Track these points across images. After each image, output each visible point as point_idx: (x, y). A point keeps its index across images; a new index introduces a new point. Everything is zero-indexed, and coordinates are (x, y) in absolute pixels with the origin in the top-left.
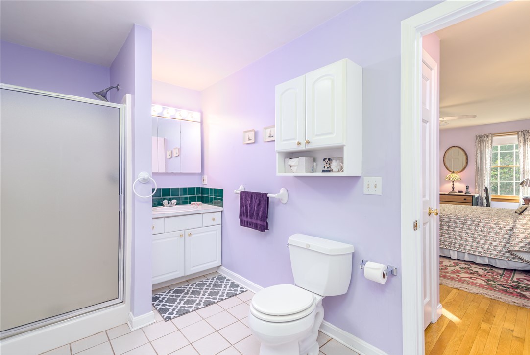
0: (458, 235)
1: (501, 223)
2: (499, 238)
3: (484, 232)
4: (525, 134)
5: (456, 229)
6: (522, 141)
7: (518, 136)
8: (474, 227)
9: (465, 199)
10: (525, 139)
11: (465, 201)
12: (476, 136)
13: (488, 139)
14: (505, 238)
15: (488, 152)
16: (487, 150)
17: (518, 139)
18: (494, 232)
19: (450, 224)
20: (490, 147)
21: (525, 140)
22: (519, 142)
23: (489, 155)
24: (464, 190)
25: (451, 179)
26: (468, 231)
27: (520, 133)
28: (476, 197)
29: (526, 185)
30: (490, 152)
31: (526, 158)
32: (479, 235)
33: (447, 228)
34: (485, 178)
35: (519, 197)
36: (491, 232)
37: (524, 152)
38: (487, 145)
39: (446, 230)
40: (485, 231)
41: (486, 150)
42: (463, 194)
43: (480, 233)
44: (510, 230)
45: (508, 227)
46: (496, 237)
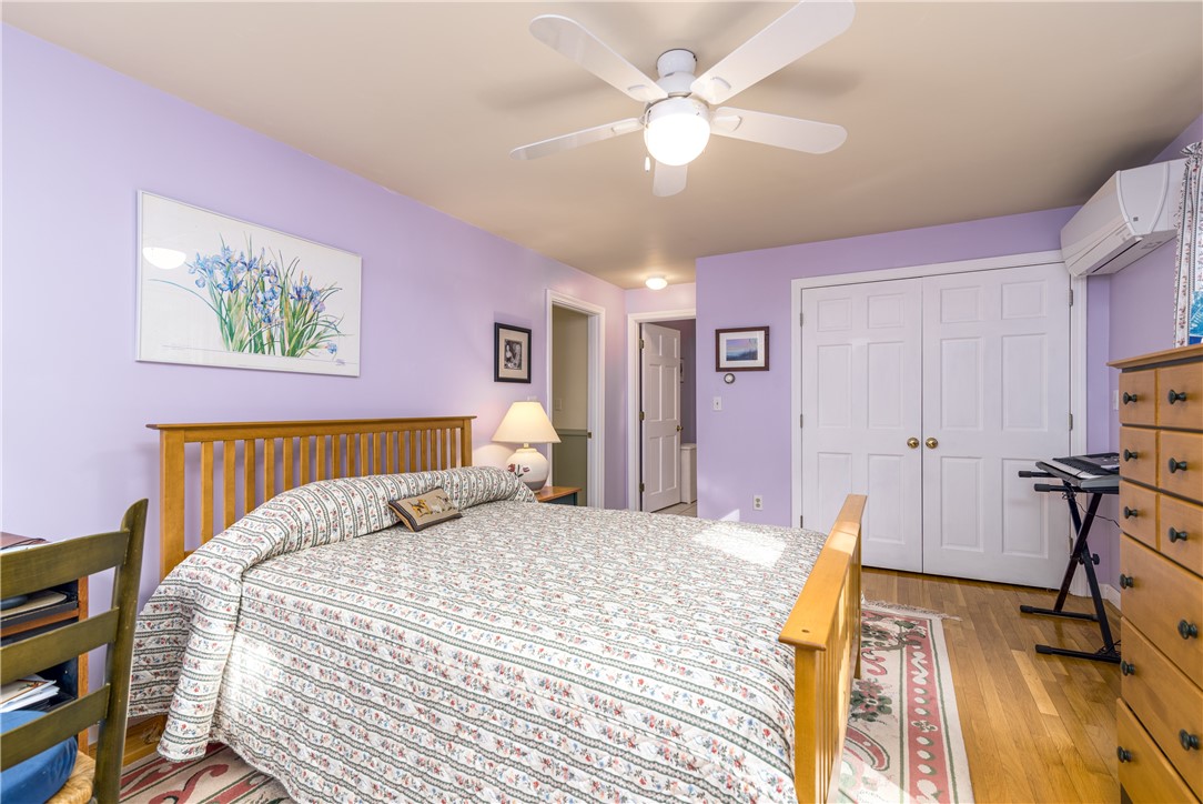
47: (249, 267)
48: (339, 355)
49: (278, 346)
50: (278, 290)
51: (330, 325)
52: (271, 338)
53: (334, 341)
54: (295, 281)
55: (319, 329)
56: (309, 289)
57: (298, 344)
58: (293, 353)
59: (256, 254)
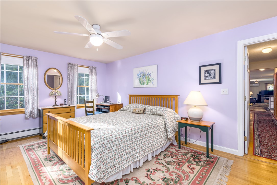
9: (71, 110)
13: (75, 67)
16: (75, 75)
20: (76, 73)
22: (89, 72)
30: (76, 77)
31: (92, 82)
37: (92, 79)
38: (75, 71)
47: (142, 73)
48: (154, 84)
49: (145, 83)
50: (145, 75)
51: (152, 79)
52: (145, 82)
53: (153, 81)
54: (147, 73)
55: (151, 80)
56: (149, 74)
57: (148, 83)
58: (147, 84)
59: (143, 71)
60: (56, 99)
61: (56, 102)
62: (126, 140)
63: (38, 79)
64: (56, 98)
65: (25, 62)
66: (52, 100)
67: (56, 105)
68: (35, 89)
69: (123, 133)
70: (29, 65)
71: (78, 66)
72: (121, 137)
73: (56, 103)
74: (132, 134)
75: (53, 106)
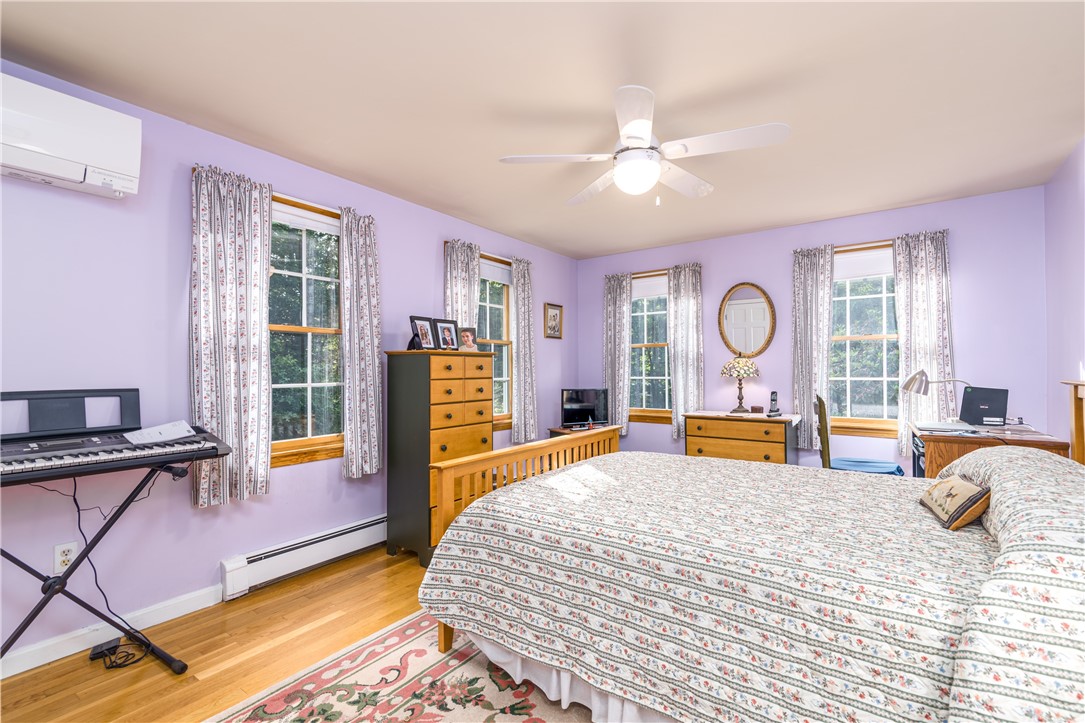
0: (710, 654)
1: (893, 606)
2: (889, 692)
3: (819, 648)
4: (912, 245)
5: (705, 621)
6: (904, 266)
7: (894, 251)
8: (776, 617)
9: (767, 433)
10: (910, 259)
11: (767, 438)
12: (795, 252)
13: (821, 261)
14: (915, 698)
15: (823, 298)
16: (821, 293)
17: (895, 259)
18: (864, 657)
19: (681, 591)
20: (827, 283)
21: (910, 262)
22: (895, 267)
23: (826, 305)
24: (766, 405)
25: (735, 375)
26: (752, 635)
27: (898, 242)
28: (794, 424)
29: (918, 392)
30: (827, 299)
31: (914, 314)
32: (799, 661)
33: (670, 612)
34: (815, 370)
35: (896, 424)
36: (850, 653)
37: (910, 297)
38: (822, 277)
39: (666, 618)
40: (822, 644)
41: (817, 292)
42: (763, 416)
43: (804, 652)
44: (939, 652)
45: (930, 636)
46: (875, 685)
60: (740, 389)
61: (741, 398)
62: (553, 559)
63: (697, 327)
64: (740, 384)
65: (671, 283)
66: (732, 391)
67: (740, 409)
68: (690, 356)
69: (554, 527)
70: (677, 290)
71: (836, 252)
72: (537, 535)
73: (741, 404)
74: (587, 553)
75: (734, 411)
